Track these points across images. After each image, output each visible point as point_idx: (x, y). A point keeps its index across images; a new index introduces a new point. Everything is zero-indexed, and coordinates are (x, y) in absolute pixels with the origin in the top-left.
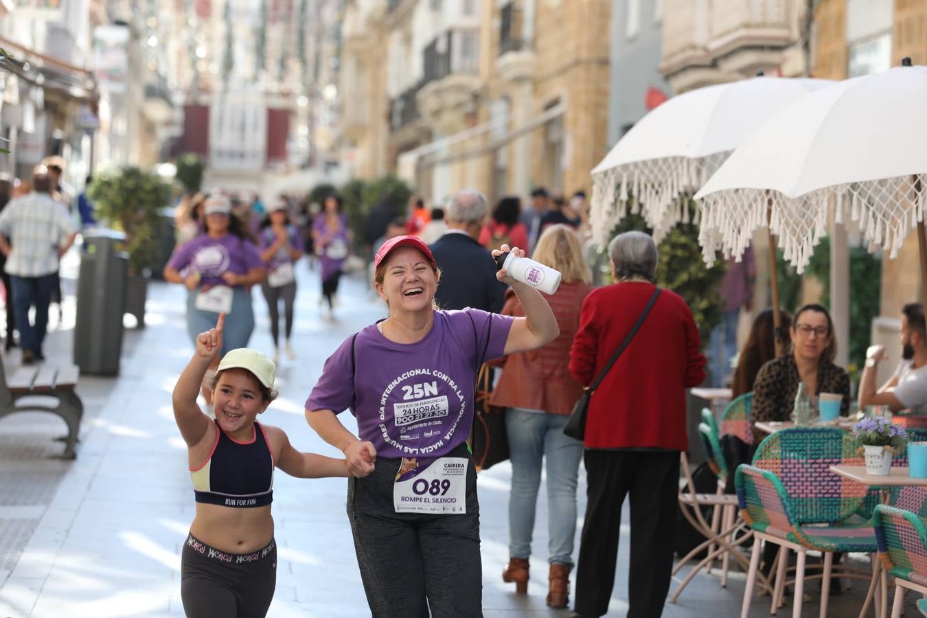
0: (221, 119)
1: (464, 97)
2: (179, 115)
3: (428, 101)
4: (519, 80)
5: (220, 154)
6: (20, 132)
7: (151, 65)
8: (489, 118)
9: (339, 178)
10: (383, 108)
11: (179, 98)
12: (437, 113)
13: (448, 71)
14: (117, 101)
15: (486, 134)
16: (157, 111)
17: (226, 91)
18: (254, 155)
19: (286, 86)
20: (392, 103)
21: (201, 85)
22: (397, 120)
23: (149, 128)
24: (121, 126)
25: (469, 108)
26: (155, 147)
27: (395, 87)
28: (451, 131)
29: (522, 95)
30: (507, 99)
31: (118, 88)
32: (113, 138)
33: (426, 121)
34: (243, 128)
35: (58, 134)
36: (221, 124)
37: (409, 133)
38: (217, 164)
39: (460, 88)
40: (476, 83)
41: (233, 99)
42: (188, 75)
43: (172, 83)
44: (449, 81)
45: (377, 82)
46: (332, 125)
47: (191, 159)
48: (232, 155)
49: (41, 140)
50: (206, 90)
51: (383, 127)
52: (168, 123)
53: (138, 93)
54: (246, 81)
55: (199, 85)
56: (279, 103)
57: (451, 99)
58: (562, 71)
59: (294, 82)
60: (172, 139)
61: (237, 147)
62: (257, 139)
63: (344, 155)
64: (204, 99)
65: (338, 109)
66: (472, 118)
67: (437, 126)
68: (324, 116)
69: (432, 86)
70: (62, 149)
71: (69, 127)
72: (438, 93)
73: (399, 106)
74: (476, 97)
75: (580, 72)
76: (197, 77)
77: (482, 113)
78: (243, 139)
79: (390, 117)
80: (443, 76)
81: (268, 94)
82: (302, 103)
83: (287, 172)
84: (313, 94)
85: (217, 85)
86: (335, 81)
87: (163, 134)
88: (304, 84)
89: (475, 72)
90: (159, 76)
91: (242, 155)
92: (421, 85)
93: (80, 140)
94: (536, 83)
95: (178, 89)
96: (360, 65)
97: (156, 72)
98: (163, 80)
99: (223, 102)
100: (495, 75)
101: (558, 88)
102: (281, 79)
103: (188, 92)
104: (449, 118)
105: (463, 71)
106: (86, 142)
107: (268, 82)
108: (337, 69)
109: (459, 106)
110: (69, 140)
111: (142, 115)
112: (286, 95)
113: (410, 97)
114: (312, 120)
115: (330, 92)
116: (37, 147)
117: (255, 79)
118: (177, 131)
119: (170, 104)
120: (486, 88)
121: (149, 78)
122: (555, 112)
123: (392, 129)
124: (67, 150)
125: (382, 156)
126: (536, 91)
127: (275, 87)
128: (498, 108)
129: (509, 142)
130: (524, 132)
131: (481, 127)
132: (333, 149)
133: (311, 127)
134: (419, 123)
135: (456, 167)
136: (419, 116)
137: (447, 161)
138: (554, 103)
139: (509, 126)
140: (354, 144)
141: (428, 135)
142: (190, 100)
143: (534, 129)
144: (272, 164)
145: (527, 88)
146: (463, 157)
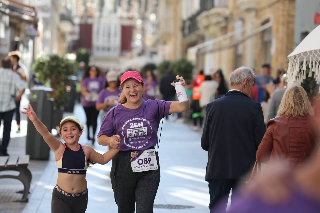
0: (98, 31)
1: (221, 19)
2: (77, 29)
3: (202, 21)
4: (248, 10)
5: (98, 48)
7: (63, 4)
8: (233, 29)
9: (158, 60)
10: (179, 25)
11: (77, 21)
12: (207, 27)
13: (213, 6)
14: (46, 22)
15: (231, 37)
16: (66, 27)
17: (101, 16)
18: (115, 49)
19: (131, 14)
20: (184, 22)
21: (89, 14)
22: (187, 31)
23: (62, 36)
24: (48, 35)
25: (223, 24)
26: (65, 45)
27: (185, 15)
28: (214, 36)
29: (250, 17)
30: (243, 20)
31: (47, 15)
32: (45, 41)
33: (201, 31)
34: (109, 35)
35: (17, 39)
36: (98, 34)
37: (193, 37)
38: (96, 53)
39: (218, 14)
40: (227, 12)
41: (104, 21)
42: (81, 9)
43: (74, 13)
44: (213, 11)
45: (176, 11)
46: (154, 34)
47: (83, 51)
48: (104, 49)
49: (8, 42)
50: (91, 17)
51: (179, 35)
52: (72, 33)
53: (57, 18)
54: (111, 12)
55: (87, 14)
56: (127, 23)
57: (214, 20)
58: (271, 6)
59: (135, 12)
60: (74, 41)
61: (106, 45)
62: (116, 41)
63: (160, 48)
64: (90, 21)
65: (157, 26)
66: (225, 30)
67: (207, 34)
68: (150, 29)
69: (204, 14)
70: (19, 46)
71: (22, 35)
72: (207, 17)
73: (188, 24)
74: (227, 19)
75: (280, 6)
76: (86, 10)
77: (230, 27)
78: (109, 41)
79: (183, 29)
80: (210, 9)
81: (121, 18)
82: (139, 23)
83: (131, 58)
84: (144, 18)
85: (96, 14)
86: (155, 12)
87: (69, 39)
88: (140, 13)
89: (226, 7)
90: (67, 10)
91: (109, 49)
92: (199, 13)
93: (28, 42)
94: (257, 11)
95: (76, 16)
96: (168, 3)
97: (66, 7)
98: (69, 11)
99: (99, 22)
100: (236, 8)
101: (268, 14)
102: (128, 10)
103: (82, 17)
104: (213, 29)
105: (220, 6)
106: (31, 43)
107: (121, 12)
108: (157, 5)
109: (218, 23)
110: (22, 42)
111: (59, 29)
112: (131, 18)
113: (193, 19)
114: (143, 31)
115: (152, 17)
116: (6, 45)
117: (115, 11)
118: (76, 37)
119: (73, 24)
120: (231, 14)
121: (62, 11)
122: (267, 26)
123: (184, 36)
124: (21, 47)
125: (179, 49)
126: (257, 15)
127: (125, 14)
128: (238, 24)
129: (243, 41)
130: (251, 37)
131: (229, 34)
132: (154, 45)
133: (143, 35)
134: (198, 32)
135: (217, 54)
136: (198, 29)
137: (212, 51)
138: (267, 21)
139: (243, 33)
140: (165, 43)
141: (202, 39)
142: (83, 21)
143: (256, 35)
144: (124, 53)
145: (253, 14)
146: (220, 49)
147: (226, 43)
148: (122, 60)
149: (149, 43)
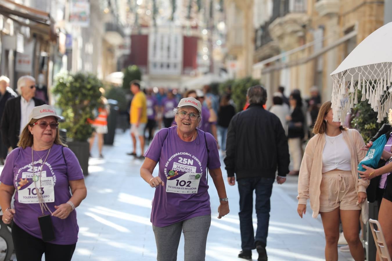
1: (298, 28)
2: (128, 41)
3: (275, 30)
4: (329, 15)
5: (155, 65)
6: (15, 53)
7: (105, 11)
8: (312, 39)
10: (251, 35)
11: (128, 31)
12: (281, 37)
13: (288, 11)
15: (310, 48)
16: (115, 39)
18: (175, 66)
19: (194, 23)
20: (256, 31)
21: (140, 22)
22: (259, 43)
23: (109, 50)
24: (90, 48)
25: (300, 34)
27: (257, 23)
28: (289, 47)
29: (332, 24)
30: (323, 28)
31: (85, 24)
32: (85, 56)
33: (275, 43)
34: (169, 48)
35: (44, 54)
36: (155, 47)
37: (266, 50)
38: (154, 71)
39: (295, 21)
40: (305, 18)
41: (161, 30)
43: (123, 21)
44: (287, 17)
45: (248, 18)
46: (223, 46)
48: (162, 66)
49: (30, 58)
50: (145, 26)
51: (251, 47)
52: (121, 47)
53: (101, 28)
56: (190, 33)
57: (289, 28)
59: (200, 20)
60: (124, 56)
61: (165, 60)
62: (178, 56)
63: (229, 64)
64: (144, 31)
65: (225, 36)
66: (302, 40)
67: (282, 45)
68: (218, 41)
69: (278, 21)
70: (47, 64)
73: (260, 33)
74: (304, 26)
75: (366, 9)
77: (308, 37)
78: (169, 57)
79: (255, 40)
80: (284, 15)
81: (184, 27)
82: (205, 33)
83: (196, 75)
84: (211, 28)
85: (151, 23)
86: (224, 19)
87: (118, 53)
88: (205, 21)
89: (304, 12)
91: (168, 66)
92: (271, 20)
93: (61, 57)
94: (340, 17)
95: (127, 25)
96: (238, 8)
99: (156, 32)
100: (315, 13)
101: (352, 20)
103: (133, 27)
104: (288, 40)
105: (295, 11)
106: (65, 59)
109: (295, 32)
110: (52, 58)
111: (104, 41)
112: (196, 27)
113: (265, 28)
114: (210, 43)
115: (221, 26)
116: (28, 62)
118: (127, 52)
119: (123, 35)
120: (310, 21)
122: (351, 35)
123: (256, 48)
124: (51, 64)
126: (339, 23)
127: (188, 23)
128: (318, 33)
129: (323, 53)
130: (333, 48)
131: (308, 44)
132: (224, 61)
133: (211, 48)
134: (272, 44)
135: (294, 69)
136: (272, 40)
137: (288, 66)
138: (350, 29)
139: (324, 43)
140: (235, 58)
141: (278, 51)
142: (136, 32)
143: (338, 45)
144: (187, 71)
145: (335, 20)
146: (297, 64)
147: (305, 56)
148: (185, 78)
149: (217, 58)
